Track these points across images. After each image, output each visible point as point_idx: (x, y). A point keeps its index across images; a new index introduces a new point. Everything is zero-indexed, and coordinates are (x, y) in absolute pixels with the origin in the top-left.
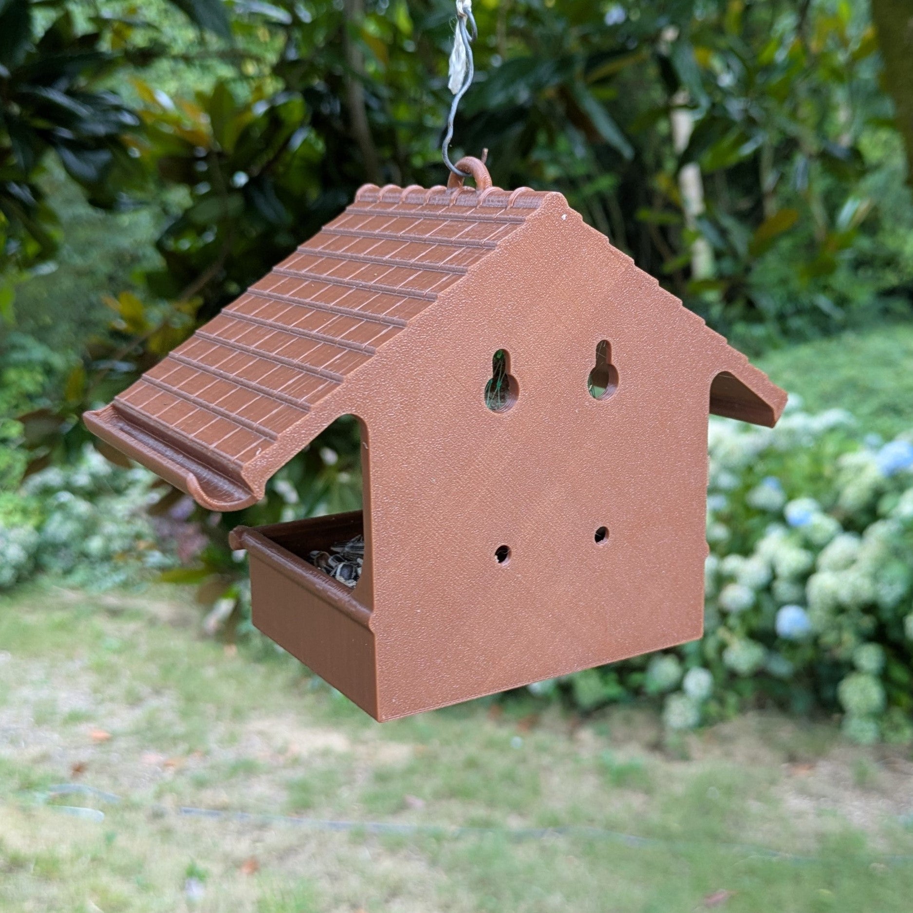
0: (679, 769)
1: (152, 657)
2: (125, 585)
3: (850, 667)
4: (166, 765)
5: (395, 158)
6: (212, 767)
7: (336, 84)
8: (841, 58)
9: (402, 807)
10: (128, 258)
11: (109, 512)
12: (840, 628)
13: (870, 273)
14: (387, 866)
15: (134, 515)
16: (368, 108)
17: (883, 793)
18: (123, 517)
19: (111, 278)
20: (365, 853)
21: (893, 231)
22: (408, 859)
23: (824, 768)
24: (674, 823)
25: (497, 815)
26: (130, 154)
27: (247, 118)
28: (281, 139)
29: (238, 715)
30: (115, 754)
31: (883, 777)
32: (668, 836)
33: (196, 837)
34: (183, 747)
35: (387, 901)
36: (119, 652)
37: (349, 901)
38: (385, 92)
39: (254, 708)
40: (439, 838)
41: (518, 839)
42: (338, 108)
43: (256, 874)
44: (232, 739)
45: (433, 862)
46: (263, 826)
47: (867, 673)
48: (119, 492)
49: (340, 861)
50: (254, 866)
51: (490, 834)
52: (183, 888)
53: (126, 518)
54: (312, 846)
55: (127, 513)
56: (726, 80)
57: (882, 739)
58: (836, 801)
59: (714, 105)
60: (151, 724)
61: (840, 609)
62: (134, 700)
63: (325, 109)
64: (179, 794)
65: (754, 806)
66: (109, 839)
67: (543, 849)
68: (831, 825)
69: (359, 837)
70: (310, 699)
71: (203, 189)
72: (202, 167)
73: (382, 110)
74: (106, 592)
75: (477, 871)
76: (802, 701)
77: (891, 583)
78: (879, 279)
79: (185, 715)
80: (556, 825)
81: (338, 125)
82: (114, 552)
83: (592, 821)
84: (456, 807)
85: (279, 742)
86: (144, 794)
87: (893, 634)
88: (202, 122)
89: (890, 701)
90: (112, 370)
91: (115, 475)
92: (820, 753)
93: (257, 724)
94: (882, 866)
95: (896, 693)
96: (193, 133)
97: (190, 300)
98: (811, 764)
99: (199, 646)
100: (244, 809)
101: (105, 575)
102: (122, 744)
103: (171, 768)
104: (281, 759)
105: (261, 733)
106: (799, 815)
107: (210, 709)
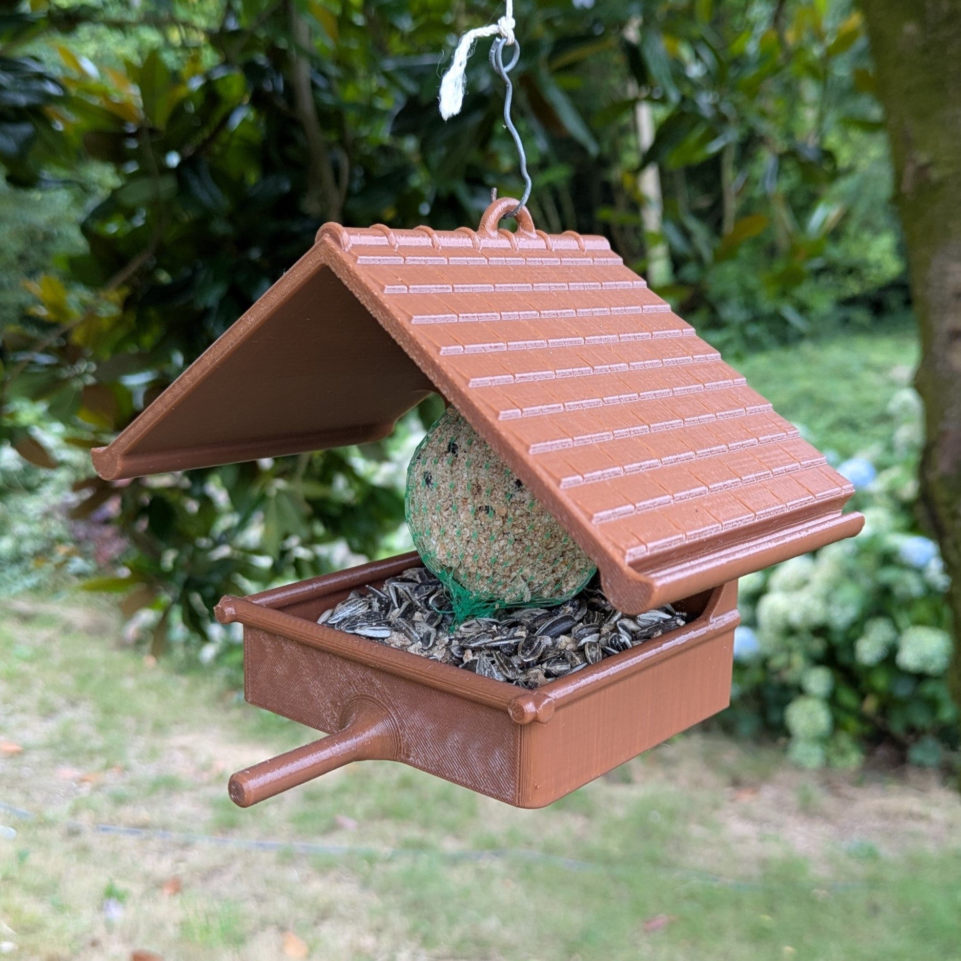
0: (620, 791)
1: (66, 666)
2: (36, 589)
3: (799, 690)
4: (82, 780)
5: (342, 142)
6: (132, 784)
7: (279, 59)
8: (817, 51)
9: (333, 827)
10: (40, 237)
11: (20, 511)
12: (790, 650)
13: (831, 279)
14: (316, 886)
15: (47, 515)
16: (314, 86)
17: (827, 818)
18: (36, 515)
19: (22, 258)
20: (293, 875)
21: (856, 238)
22: (338, 880)
23: (768, 793)
24: (614, 847)
25: (432, 837)
26: (53, 126)
27: (182, 92)
28: (217, 118)
29: (159, 728)
30: (28, 769)
31: (826, 802)
32: (608, 861)
33: (115, 856)
34: (100, 761)
35: (316, 924)
36: (30, 660)
37: (277, 923)
38: (333, 70)
39: (176, 723)
40: (371, 859)
41: (454, 861)
42: (281, 86)
43: (179, 895)
44: (153, 754)
45: (365, 884)
46: (186, 846)
47: (815, 697)
48: (31, 490)
49: (268, 882)
50: (177, 886)
51: (425, 856)
52: (101, 908)
53: (38, 518)
54: (238, 866)
55: (39, 511)
56: (695, 71)
57: (828, 763)
58: (779, 826)
59: (683, 99)
60: (66, 736)
61: (790, 631)
62: (48, 711)
63: (268, 86)
64: (96, 811)
65: (696, 831)
66: (22, 857)
67: (479, 872)
68: (774, 851)
69: (287, 858)
70: (236, 714)
71: (132, 167)
72: (132, 144)
73: (330, 90)
74: (16, 596)
75: (410, 894)
76: (748, 724)
77: (843, 605)
78: (840, 287)
79: (102, 728)
80: (493, 847)
81: (281, 103)
82: (26, 554)
83: (529, 844)
84: (389, 828)
85: (203, 758)
86: (59, 811)
87: (843, 658)
88: (132, 94)
89: (837, 725)
90: (32, 363)
91: (26, 471)
92: (765, 778)
93: (179, 739)
94: (824, 892)
95: (844, 718)
96: (122, 106)
97: (118, 289)
98: (754, 788)
99: (117, 655)
100: (165, 827)
101: (15, 578)
102: (35, 757)
103: (87, 784)
104: (206, 776)
105: (183, 748)
106: (742, 840)
107: (130, 722)
